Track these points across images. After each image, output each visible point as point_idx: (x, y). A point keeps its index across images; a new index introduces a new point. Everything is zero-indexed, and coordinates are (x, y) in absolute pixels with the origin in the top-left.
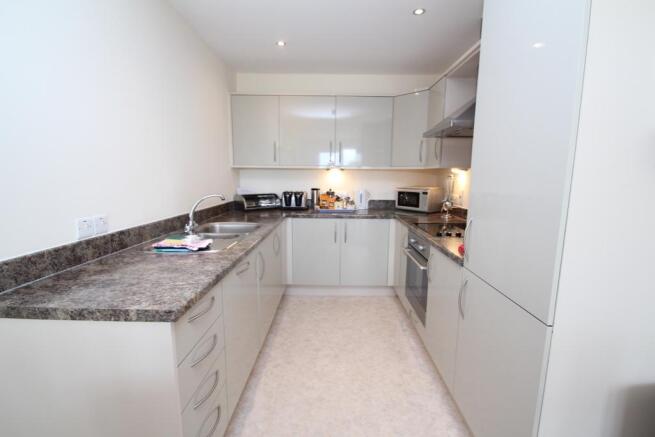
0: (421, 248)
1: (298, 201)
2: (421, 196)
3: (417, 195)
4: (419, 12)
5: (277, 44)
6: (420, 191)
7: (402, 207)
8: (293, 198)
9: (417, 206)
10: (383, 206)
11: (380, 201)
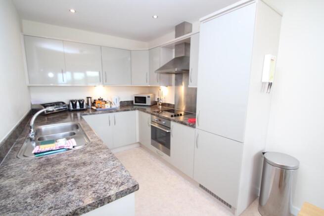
0: (164, 122)
1: (81, 105)
2: (147, 98)
3: (145, 98)
4: (155, 17)
5: (70, 10)
6: (146, 96)
7: (137, 104)
8: (78, 103)
9: (145, 103)
10: (126, 104)
11: (124, 101)
